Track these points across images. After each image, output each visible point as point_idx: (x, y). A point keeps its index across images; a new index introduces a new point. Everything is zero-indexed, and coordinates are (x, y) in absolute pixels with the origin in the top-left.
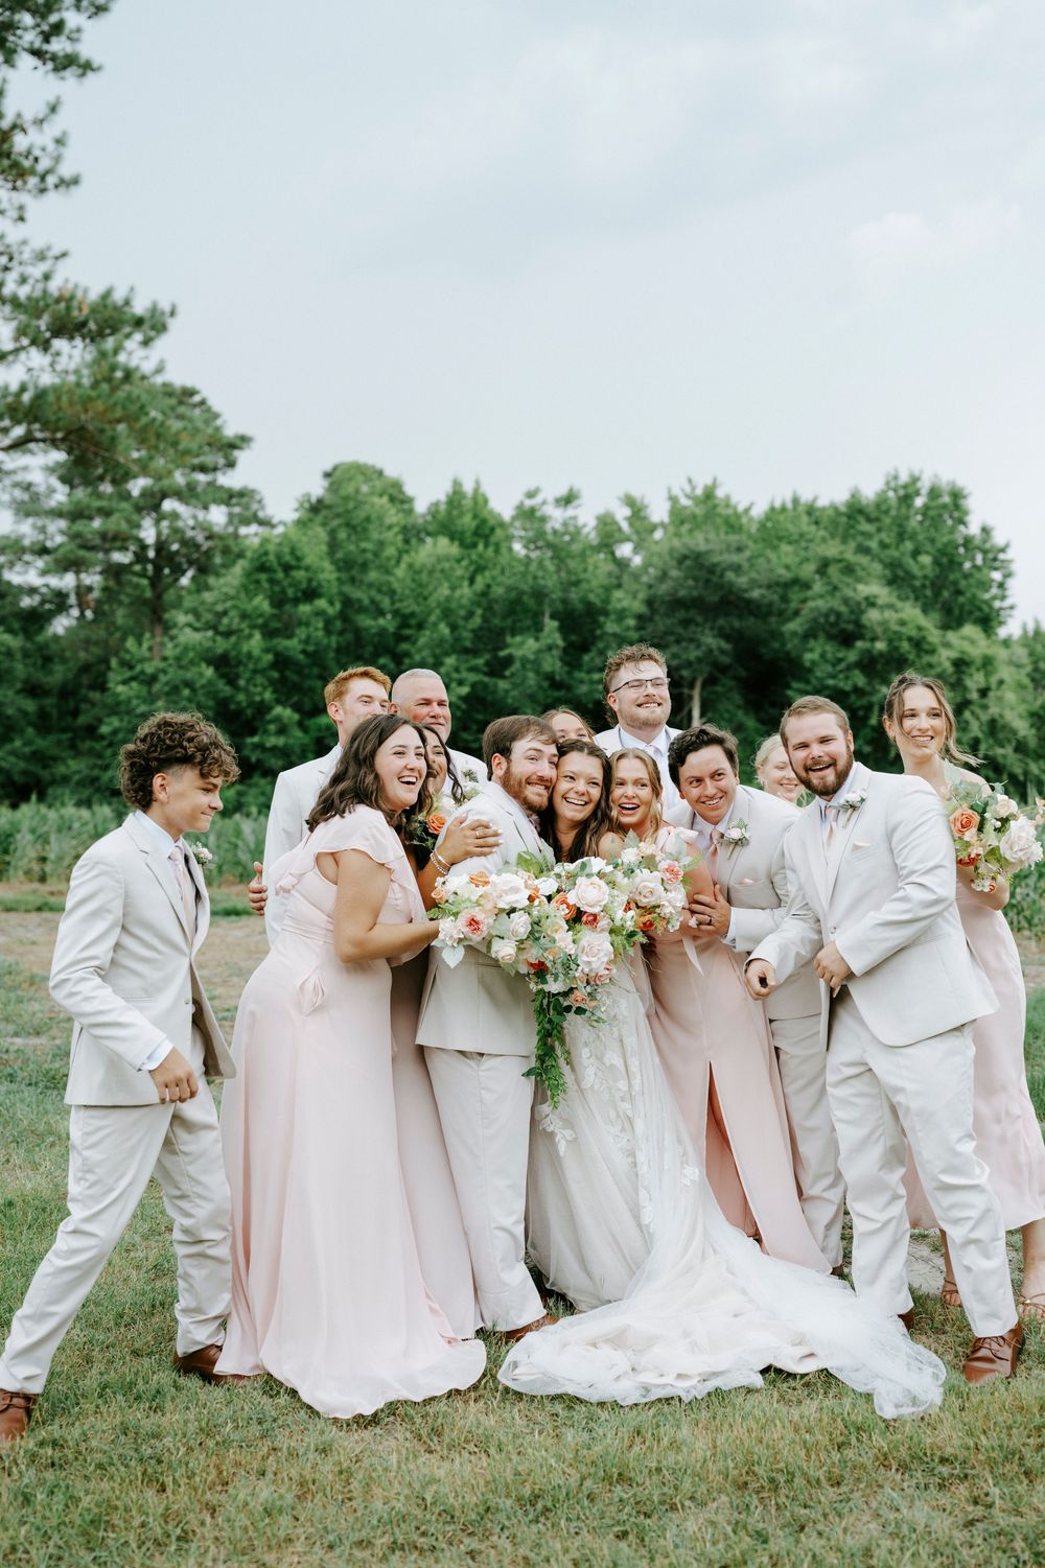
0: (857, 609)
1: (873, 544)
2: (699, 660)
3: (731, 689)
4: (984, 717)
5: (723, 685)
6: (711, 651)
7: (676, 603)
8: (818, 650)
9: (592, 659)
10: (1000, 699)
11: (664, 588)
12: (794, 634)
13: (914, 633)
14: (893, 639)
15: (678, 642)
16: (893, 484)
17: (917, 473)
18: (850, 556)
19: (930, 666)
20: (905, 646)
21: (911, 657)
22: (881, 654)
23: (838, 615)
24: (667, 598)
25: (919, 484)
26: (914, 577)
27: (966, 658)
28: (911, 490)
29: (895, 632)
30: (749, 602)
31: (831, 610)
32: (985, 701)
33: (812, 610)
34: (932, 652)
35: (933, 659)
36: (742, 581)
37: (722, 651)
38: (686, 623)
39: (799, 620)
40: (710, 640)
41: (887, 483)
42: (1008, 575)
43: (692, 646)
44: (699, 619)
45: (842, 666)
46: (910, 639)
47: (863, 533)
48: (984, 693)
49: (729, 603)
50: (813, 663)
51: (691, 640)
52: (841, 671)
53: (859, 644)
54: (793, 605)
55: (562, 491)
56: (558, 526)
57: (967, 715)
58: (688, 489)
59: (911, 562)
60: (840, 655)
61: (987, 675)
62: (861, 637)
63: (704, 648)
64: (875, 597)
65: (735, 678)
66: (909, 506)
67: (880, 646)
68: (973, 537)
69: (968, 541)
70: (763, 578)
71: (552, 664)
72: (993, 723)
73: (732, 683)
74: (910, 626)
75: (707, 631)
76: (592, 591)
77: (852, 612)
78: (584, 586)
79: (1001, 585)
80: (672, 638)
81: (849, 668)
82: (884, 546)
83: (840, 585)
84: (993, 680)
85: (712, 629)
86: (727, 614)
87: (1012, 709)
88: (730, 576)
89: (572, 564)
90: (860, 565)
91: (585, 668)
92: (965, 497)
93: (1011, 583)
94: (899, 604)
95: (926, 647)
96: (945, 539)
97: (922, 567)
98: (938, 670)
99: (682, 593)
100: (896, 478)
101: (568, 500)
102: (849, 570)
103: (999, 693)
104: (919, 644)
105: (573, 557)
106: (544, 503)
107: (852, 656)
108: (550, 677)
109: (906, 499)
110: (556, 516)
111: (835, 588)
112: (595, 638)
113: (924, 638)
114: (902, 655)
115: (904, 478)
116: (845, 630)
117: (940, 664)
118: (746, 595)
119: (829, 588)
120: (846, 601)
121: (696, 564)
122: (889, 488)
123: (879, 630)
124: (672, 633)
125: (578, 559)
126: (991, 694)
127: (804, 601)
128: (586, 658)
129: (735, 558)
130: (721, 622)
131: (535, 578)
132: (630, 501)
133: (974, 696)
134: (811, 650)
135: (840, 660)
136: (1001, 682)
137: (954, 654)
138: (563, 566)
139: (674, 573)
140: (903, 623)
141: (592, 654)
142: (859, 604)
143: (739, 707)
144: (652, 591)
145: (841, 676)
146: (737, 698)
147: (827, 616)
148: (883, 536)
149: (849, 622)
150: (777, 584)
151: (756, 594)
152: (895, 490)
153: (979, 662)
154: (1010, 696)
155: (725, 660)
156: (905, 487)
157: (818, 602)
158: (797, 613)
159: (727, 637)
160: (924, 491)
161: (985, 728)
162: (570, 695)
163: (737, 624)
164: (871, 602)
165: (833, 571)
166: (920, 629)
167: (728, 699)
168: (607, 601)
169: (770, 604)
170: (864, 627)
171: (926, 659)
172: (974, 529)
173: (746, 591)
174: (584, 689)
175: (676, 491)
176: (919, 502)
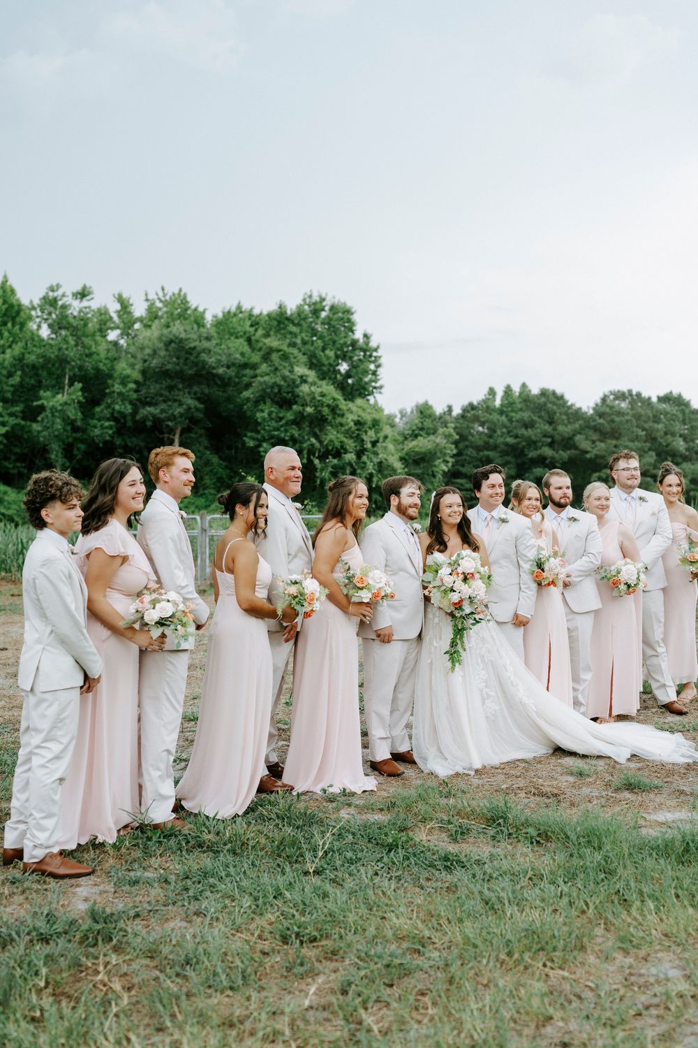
0: (293, 385)
1: (298, 341)
2: (181, 415)
3: (201, 436)
4: (376, 460)
5: (196, 433)
6: (189, 408)
7: (164, 374)
8: (267, 411)
9: (102, 411)
10: (385, 448)
11: (155, 363)
12: (248, 399)
13: (330, 402)
14: (318, 405)
15: (165, 401)
16: (308, 301)
17: (323, 296)
18: (285, 348)
19: (342, 425)
20: (326, 411)
21: (330, 418)
22: (309, 415)
23: (280, 387)
24: (157, 370)
25: (324, 303)
26: (323, 365)
27: (362, 421)
28: (318, 306)
29: (319, 401)
30: (217, 376)
31: (275, 383)
32: (375, 449)
33: (261, 384)
34: (343, 415)
35: (343, 420)
36: (211, 361)
37: (197, 409)
38: (171, 388)
39: (251, 390)
40: (190, 402)
41: (304, 300)
42: (378, 366)
43: (176, 404)
44: (180, 386)
45: (283, 421)
46: (328, 406)
47: (291, 333)
48: (374, 443)
49: (201, 376)
50: (264, 419)
51: (175, 401)
52: (282, 426)
53: (295, 407)
54: (245, 380)
55: (78, 288)
56: (75, 313)
57: (364, 458)
58: (161, 294)
59: (322, 354)
60: (281, 415)
61: (377, 432)
62: (296, 403)
63: (185, 406)
64: (307, 376)
65: (204, 428)
66: (318, 317)
67: (309, 410)
68: (358, 341)
69: (354, 343)
70: (224, 359)
71: (74, 413)
72: (380, 463)
73: (202, 431)
74: (328, 398)
75: (187, 395)
76: (101, 362)
77: (289, 386)
78: (95, 357)
79: (374, 373)
80: (161, 399)
81: (287, 424)
82: (304, 343)
83: (280, 368)
84: (381, 435)
85: (189, 393)
86: (199, 383)
87: (393, 455)
88: (204, 356)
89: (87, 341)
90: (293, 354)
91: (97, 417)
92: (352, 314)
93: (380, 371)
94: (320, 383)
95: (338, 412)
96: (342, 342)
97: (328, 358)
98: (347, 428)
99: (169, 367)
100: (310, 297)
101: (83, 294)
102: (285, 357)
103: (384, 445)
104: (334, 409)
105: (87, 336)
106: (64, 295)
107: (290, 416)
108: (73, 423)
109: (316, 312)
110: (76, 306)
111: (276, 369)
112: (104, 395)
113: (337, 406)
114: (324, 416)
115: (316, 298)
116: (284, 397)
117: (348, 424)
118: (214, 371)
119: (272, 368)
120: (284, 378)
121: (177, 346)
122: (305, 303)
123: (308, 399)
124: (161, 395)
125: (90, 338)
126: (379, 444)
127: (255, 376)
128: (98, 409)
129: (206, 344)
130: (196, 388)
131: (60, 349)
132: (120, 299)
133: (369, 446)
134: (262, 411)
135: (281, 419)
136: (386, 437)
137: (356, 418)
138: (80, 342)
139: (163, 353)
140: (323, 395)
141: (102, 407)
142: (294, 381)
143: (206, 448)
144: (146, 365)
145: (282, 429)
146: (205, 442)
147: (272, 387)
148: (303, 335)
149: (288, 393)
150: (234, 364)
151: (221, 371)
152: (309, 306)
153: (369, 423)
154: (391, 447)
155: (200, 415)
156: (315, 304)
157: (265, 377)
158: (248, 386)
159: (199, 399)
160: (327, 308)
161: (376, 467)
162: (85, 437)
163: (206, 391)
164: (303, 380)
165: (275, 356)
166: (334, 399)
167: (200, 443)
168: (112, 368)
169: (230, 378)
170: (298, 396)
171: (339, 420)
172: (358, 335)
173: (214, 368)
174: (97, 432)
175: (152, 296)
176: (323, 314)
